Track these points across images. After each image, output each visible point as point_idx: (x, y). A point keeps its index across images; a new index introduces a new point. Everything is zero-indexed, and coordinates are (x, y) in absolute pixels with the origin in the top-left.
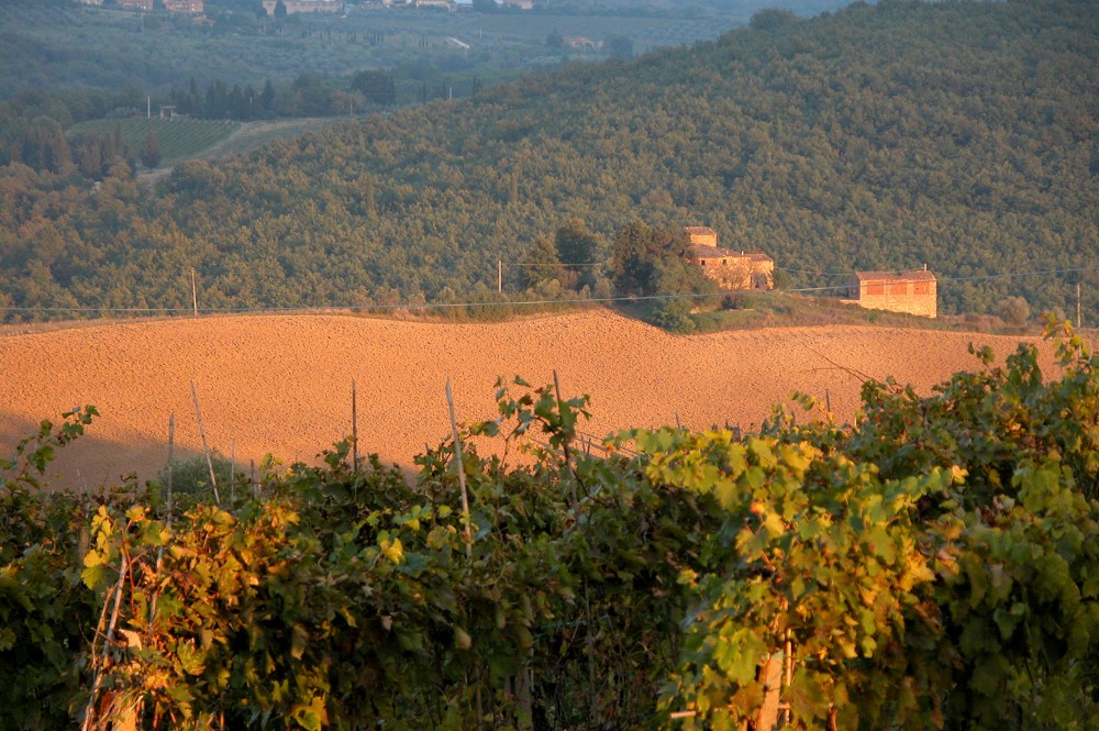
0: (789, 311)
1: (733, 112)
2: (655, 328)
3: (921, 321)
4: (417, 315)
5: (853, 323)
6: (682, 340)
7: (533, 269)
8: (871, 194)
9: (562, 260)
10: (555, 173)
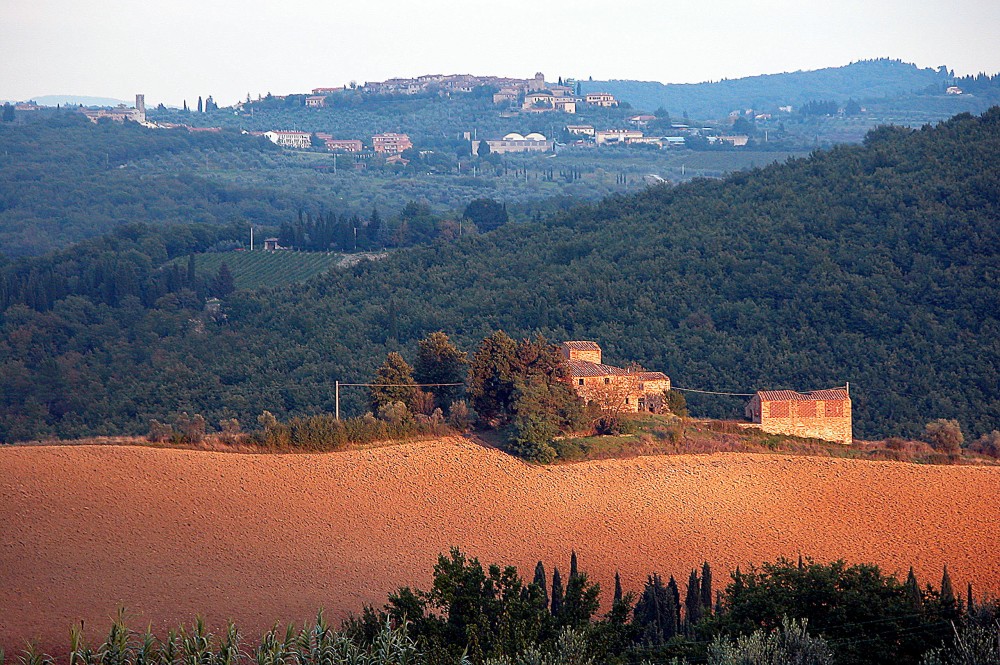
0: (672, 437)
1: (795, 230)
2: (511, 458)
3: (832, 448)
4: (228, 444)
5: (748, 450)
6: (539, 470)
7: (383, 390)
8: (931, 316)
9: (419, 380)
10: (592, 296)
